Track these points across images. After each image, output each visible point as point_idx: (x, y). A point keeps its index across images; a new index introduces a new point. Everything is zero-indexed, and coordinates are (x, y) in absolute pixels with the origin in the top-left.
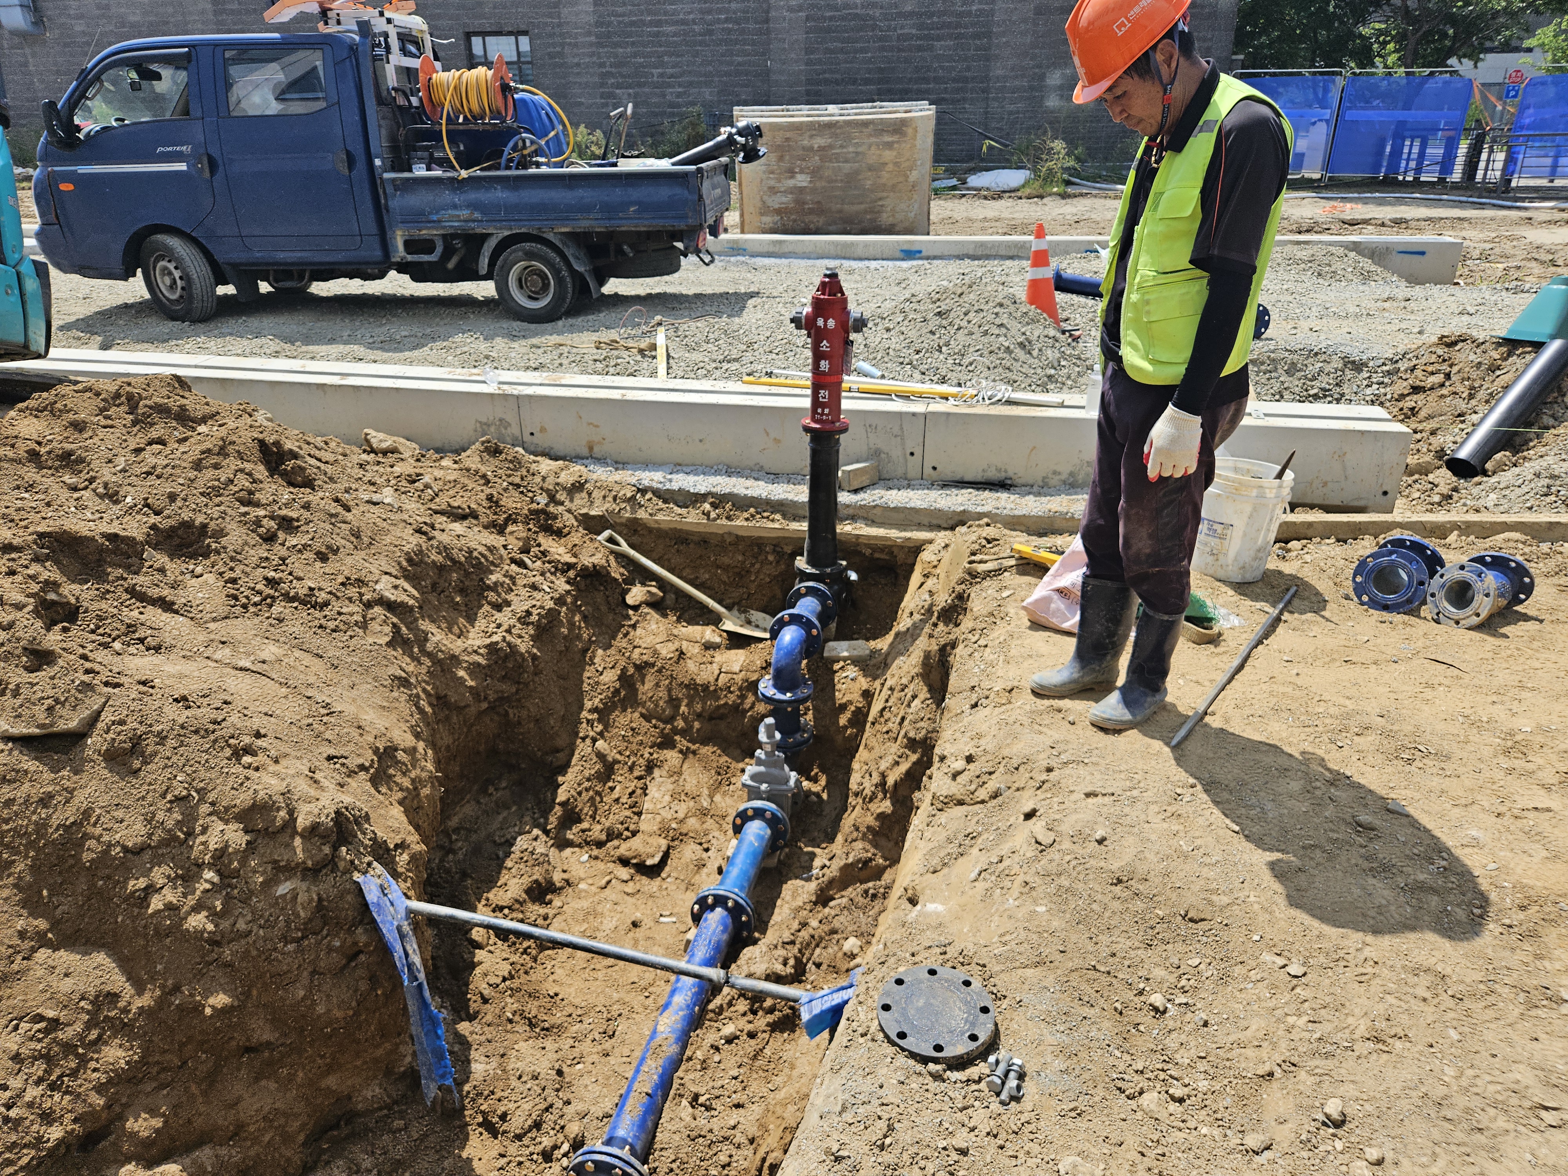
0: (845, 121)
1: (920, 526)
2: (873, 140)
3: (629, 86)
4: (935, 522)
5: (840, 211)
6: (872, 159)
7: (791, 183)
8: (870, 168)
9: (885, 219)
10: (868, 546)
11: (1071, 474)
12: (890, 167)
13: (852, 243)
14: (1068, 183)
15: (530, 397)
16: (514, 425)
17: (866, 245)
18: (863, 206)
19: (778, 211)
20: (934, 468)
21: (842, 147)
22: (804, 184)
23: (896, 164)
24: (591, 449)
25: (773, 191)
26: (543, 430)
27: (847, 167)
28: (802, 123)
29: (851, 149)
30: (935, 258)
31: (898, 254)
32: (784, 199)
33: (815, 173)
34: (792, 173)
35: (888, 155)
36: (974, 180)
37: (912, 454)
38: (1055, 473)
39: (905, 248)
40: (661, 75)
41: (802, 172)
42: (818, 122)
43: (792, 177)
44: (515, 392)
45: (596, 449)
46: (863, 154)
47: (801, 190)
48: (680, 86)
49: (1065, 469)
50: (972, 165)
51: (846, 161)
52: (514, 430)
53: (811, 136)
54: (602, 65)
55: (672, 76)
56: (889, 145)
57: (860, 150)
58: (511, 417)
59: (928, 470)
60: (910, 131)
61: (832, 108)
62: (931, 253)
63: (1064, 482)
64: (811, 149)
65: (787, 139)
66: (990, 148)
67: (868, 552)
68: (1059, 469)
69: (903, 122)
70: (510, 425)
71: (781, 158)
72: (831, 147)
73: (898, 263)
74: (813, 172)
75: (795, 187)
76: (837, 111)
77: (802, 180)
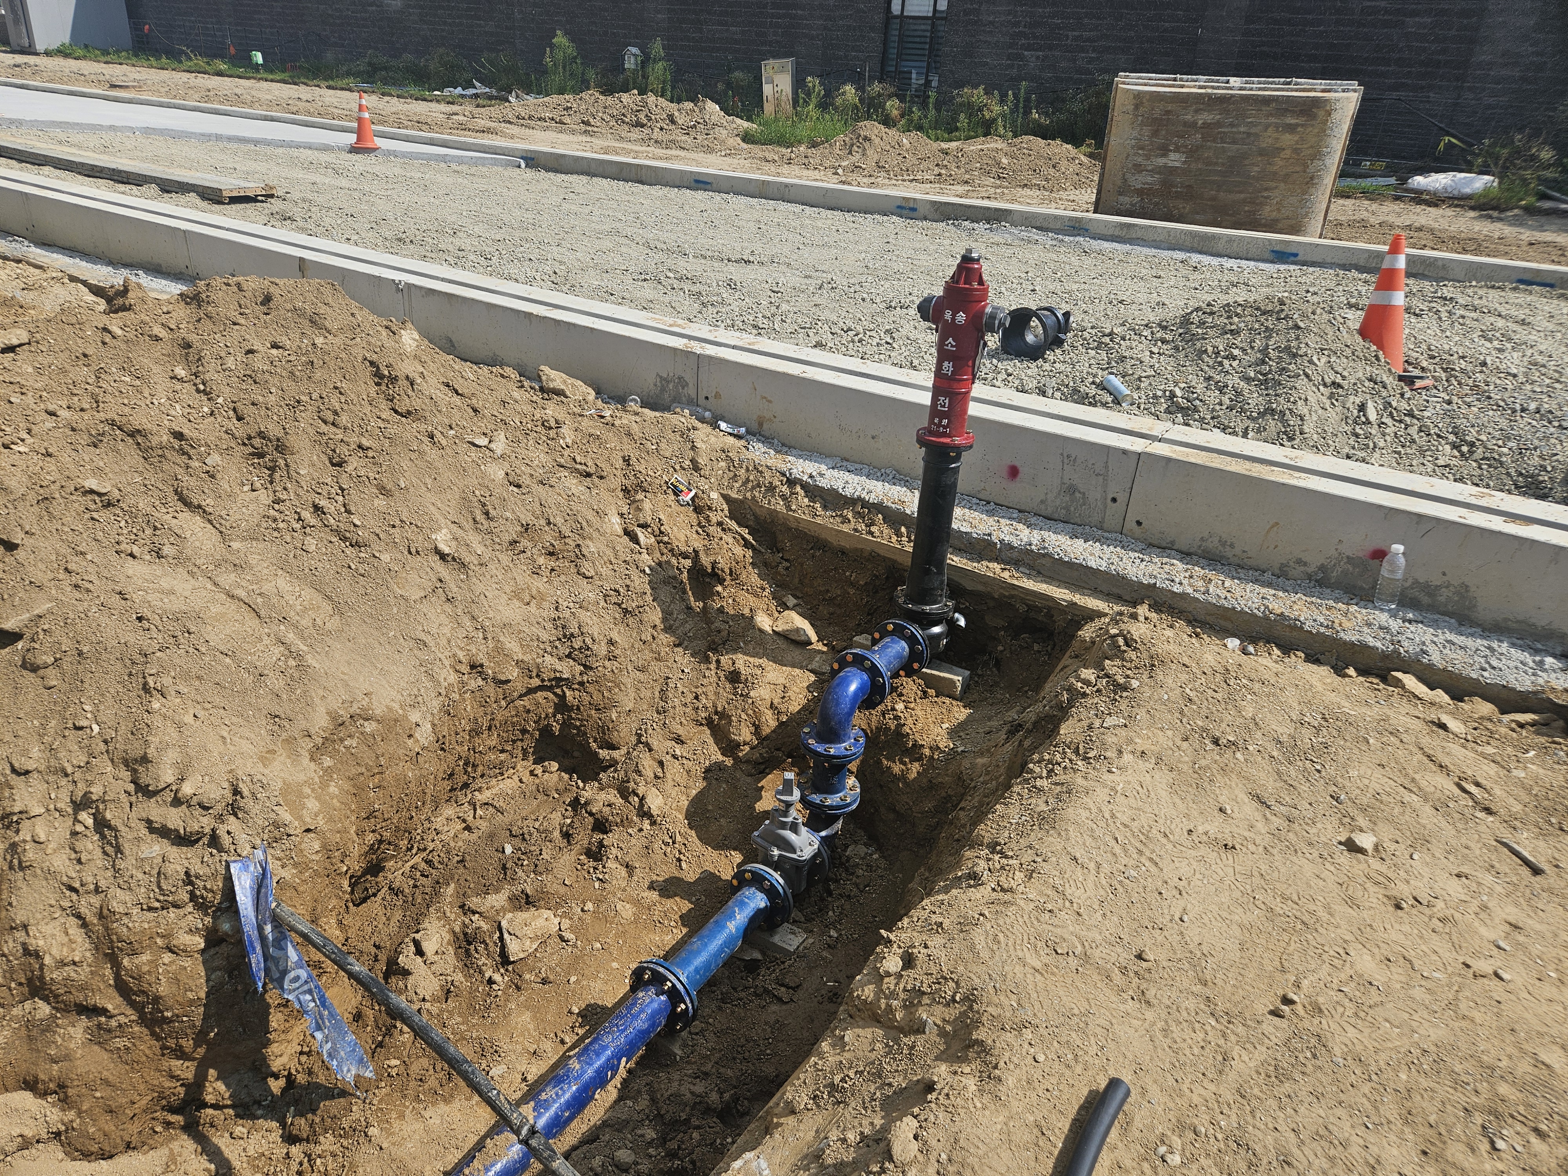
0: (1241, 96)
1: (1096, 592)
2: (1273, 120)
3: (1039, 49)
4: (1115, 591)
5: (1213, 199)
6: (1267, 140)
7: (1161, 161)
8: (1262, 152)
9: (1267, 212)
10: (1023, 601)
11: (1322, 568)
12: (1288, 152)
13: (1214, 236)
14: (1544, 197)
15: (710, 358)
16: (691, 385)
17: (1230, 239)
18: (1242, 196)
19: (1140, 192)
20: (1139, 523)
21: (1232, 125)
22: (1177, 164)
23: (1296, 151)
24: (761, 424)
25: (1138, 168)
26: (717, 396)
27: (1233, 149)
28: (1189, 94)
29: (1242, 129)
30: (1313, 264)
31: (1267, 255)
32: (1149, 179)
33: (1192, 153)
34: (1164, 151)
35: (1288, 139)
36: (1419, 181)
37: (1114, 500)
38: (1299, 562)
39: (1277, 248)
40: (1076, 39)
41: (1177, 150)
42: (1209, 95)
43: (1164, 155)
44: (698, 351)
45: (765, 426)
46: (1257, 135)
47: (1173, 170)
48: (1094, 51)
49: (1315, 560)
50: (1419, 163)
51: (1234, 142)
52: (691, 391)
53: (1197, 111)
54: (1017, 24)
55: (1088, 40)
56: (1291, 129)
57: (1253, 130)
58: (689, 377)
59: (1130, 524)
60: (1321, 113)
61: (1235, 81)
62: (1309, 258)
63: (1310, 577)
64: (1194, 124)
65: (1168, 112)
66: (1450, 144)
67: (1023, 608)
68: (1305, 557)
69: (1316, 103)
70: (687, 384)
71: (1155, 133)
72: (1219, 124)
73: (1262, 266)
74: (1191, 150)
75: (1165, 166)
76: (1237, 85)
77: (1175, 159)
